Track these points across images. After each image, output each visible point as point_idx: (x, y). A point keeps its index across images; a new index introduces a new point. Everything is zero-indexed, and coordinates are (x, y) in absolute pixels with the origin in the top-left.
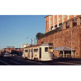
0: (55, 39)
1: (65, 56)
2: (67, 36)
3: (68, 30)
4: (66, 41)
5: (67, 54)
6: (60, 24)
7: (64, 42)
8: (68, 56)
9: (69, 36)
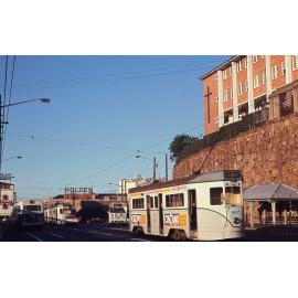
0: (239, 158)
1: (280, 218)
2: (284, 143)
3: (287, 123)
4: (284, 163)
5: (285, 214)
6: (259, 102)
7: (276, 167)
8: (289, 218)
9: (292, 143)
